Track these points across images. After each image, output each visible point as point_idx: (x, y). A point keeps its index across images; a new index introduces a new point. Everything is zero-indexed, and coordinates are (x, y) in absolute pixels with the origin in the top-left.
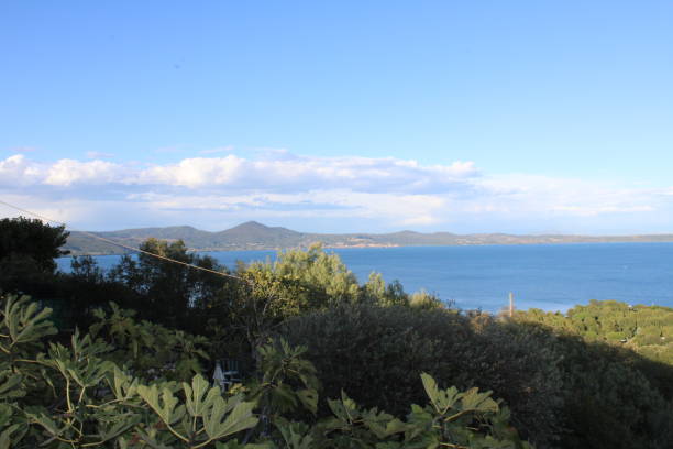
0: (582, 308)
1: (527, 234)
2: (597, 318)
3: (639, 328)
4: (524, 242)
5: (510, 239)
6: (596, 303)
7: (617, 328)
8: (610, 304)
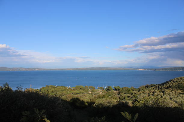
0: (44, 87)
1: (29, 68)
2: (48, 90)
3: (58, 92)
4: (28, 70)
5: (24, 69)
6: (48, 86)
7: (52, 92)
8: (51, 86)
